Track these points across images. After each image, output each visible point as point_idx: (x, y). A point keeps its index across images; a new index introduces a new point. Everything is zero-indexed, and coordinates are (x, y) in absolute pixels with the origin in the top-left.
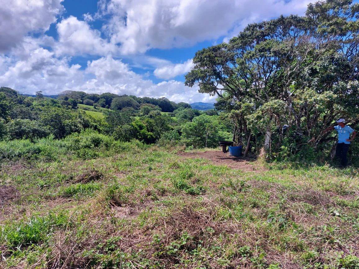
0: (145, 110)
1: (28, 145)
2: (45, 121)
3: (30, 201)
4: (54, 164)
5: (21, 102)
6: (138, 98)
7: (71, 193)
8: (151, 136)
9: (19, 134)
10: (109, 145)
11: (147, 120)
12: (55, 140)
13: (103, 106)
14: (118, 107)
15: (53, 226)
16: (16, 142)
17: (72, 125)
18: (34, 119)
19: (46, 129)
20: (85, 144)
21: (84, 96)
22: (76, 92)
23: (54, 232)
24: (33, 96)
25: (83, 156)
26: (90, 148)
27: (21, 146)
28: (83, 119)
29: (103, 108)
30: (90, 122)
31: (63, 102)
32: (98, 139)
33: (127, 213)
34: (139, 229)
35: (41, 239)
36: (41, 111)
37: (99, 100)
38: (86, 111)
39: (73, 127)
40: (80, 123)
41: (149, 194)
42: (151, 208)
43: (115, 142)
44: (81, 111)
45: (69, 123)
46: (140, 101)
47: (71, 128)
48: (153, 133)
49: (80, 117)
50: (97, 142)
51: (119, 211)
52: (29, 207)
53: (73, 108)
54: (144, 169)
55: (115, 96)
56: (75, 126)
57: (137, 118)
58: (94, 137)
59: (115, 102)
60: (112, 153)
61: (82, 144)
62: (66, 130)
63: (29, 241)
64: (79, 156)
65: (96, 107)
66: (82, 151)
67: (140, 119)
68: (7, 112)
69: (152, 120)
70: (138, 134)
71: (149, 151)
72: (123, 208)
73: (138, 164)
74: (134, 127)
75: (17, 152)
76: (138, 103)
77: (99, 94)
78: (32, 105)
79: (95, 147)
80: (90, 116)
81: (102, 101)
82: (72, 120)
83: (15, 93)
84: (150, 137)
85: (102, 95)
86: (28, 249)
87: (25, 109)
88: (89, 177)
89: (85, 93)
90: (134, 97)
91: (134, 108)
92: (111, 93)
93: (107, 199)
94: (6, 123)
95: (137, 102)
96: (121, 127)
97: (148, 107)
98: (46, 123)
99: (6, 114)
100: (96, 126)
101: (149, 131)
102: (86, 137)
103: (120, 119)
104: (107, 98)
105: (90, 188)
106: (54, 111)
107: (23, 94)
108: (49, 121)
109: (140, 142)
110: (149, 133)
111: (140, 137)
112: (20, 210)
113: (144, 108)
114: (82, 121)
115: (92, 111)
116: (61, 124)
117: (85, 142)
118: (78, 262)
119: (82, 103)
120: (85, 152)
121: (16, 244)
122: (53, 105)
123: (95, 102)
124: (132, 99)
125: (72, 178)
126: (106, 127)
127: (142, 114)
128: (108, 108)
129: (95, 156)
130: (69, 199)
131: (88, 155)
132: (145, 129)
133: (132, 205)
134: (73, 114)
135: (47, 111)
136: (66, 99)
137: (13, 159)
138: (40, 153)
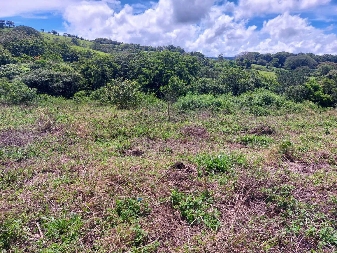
0: (323, 69)
1: (212, 99)
2: (223, 80)
3: (216, 141)
4: (231, 116)
5: (206, 64)
6: (317, 56)
7: (247, 141)
8: (328, 99)
9: (204, 91)
10: (280, 105)
11: (324, 80)
12: (232, 96)
13: (276, 66)
14: (291, 66)
15: (235, 163)
16: (203, 96)
17: (245, 85)
18: (215, 78)
19: (223, 87)
20: (257, 102)
21: (258, 56)
22: (251, 53)
23: (235, 168)
24: (216, 58)
25: (255, 112)
26: (261, 106)
27: (207, 100)
28: (255, 78)
29: (275, 68)
30: (262, 81)
31: (239, 63)
32: (270, 97)
33: (300, 169)
34: (313, 186)
35: (227, 170)
36: (221, 71)
37: (272, 59)
38: (259, 71)
39: (246, 86)
40: (252, 82)
41: (325, 157)
42: (326, 171)
43: (286, 102)
44: (254, 71)
45: (242, 82)
46: (318, 59)
47: (244, 87)
48: (331, 96)
49: (253, 76)
50: (268, 101)
51: (291, 166)
52: (216, 145)
53: (246, 68)
54: (319, 132)
55: (289, 55)
56: (247, 85)
57: (313, 78)
58: (266, 96)
59: (289, 61)
60: (283, 112)
61: (255, 101)
62: (240, 89)
63: (219, 169)
64: (251, 112)
65: (269, 67)
66: (254, 108)
67: (317, 79)
68: (197, 72)
69: (331, 81)
70: (312, 95)
71: (325, 115)
72: (295, 164)
73: (311, 126)
74: (307, 88)
75: (204, 104)
76: (316, 62)
77: (273, 54)
78: (215, 66)
79: (266, 105)
80: (262, 75)
81: (275, 61)
82: (246, 80)
83: (203, 56)
84: (325, 100)
85: (275, 55)
86: (219, 175)
87: (209, 70)
88: (262, 131)
89: (259, 54)
90: (312, 55)
91: (310, 67)
92: (286, 52)
93: (280, 152)
94: (196, 81)
95: (315, 60)
96: (293, 87)
97: (328, 66)
98: (224, 81)
99: (196, 74)
100: (267, 85)
101: (325, 93)
102: (258, 95)
103: (292, 79)
104: (280, 57)
105: (263, 141)
106: (231, 71)
107: (208, 57)
108: (226, 80)
109: (314, 104)
110: (326, 95)
111: (313, 100)
112: (211, 146)
113: (323, 67)
114: (254, 81)
115: (264, 70)
116: (235, 82)
117: (258, 101)
118: (258, 194)
119: (255, 63)
120: (257, 109)
121: (211, 168)
122: (230, 65)
123: (268, 62)
124: (309, 57)
125: (247, 129)
126: (277, 87)
127: (318, 73)
128: (281, 67)
129: (265, 113)
130: (245, 146)
131: (259, 112)
132: (321, 91)
133: (305, 163)
134: (247, 74)
135: (225, 71)
136: (242, 60)
137: (202, 109)
138: (221, 106)
